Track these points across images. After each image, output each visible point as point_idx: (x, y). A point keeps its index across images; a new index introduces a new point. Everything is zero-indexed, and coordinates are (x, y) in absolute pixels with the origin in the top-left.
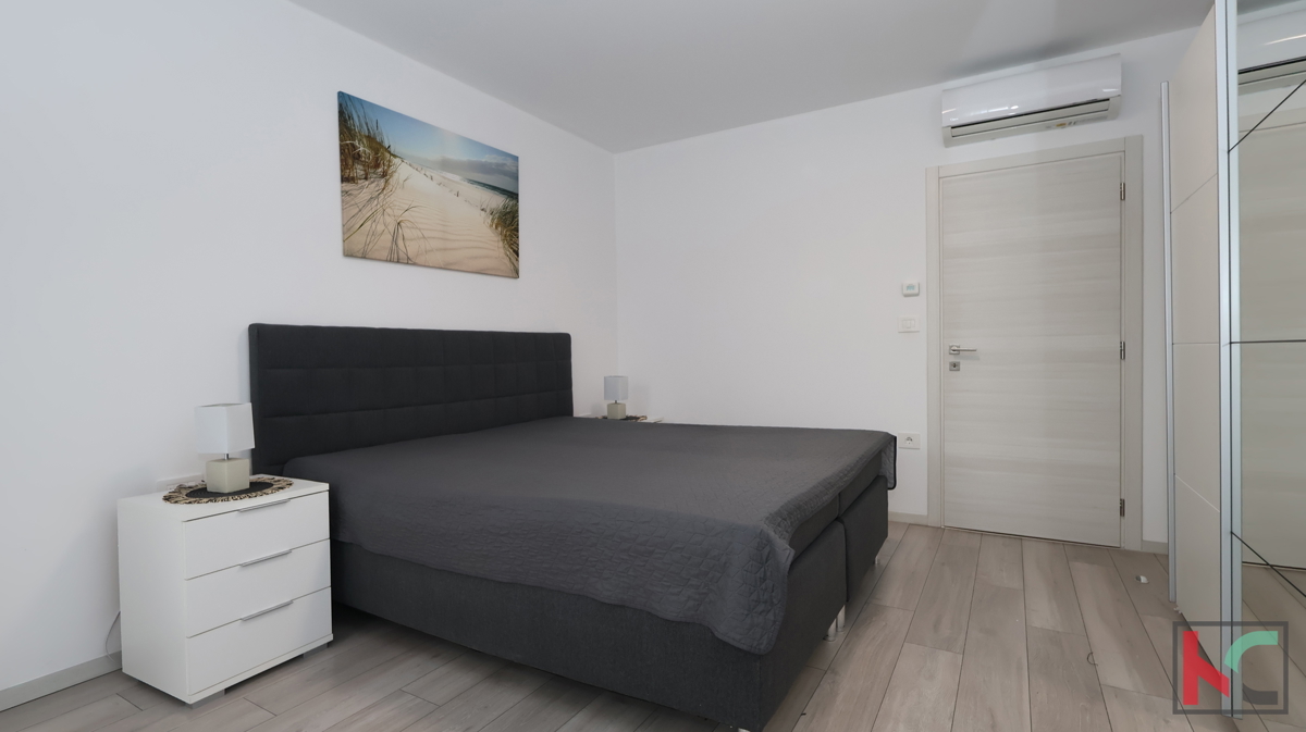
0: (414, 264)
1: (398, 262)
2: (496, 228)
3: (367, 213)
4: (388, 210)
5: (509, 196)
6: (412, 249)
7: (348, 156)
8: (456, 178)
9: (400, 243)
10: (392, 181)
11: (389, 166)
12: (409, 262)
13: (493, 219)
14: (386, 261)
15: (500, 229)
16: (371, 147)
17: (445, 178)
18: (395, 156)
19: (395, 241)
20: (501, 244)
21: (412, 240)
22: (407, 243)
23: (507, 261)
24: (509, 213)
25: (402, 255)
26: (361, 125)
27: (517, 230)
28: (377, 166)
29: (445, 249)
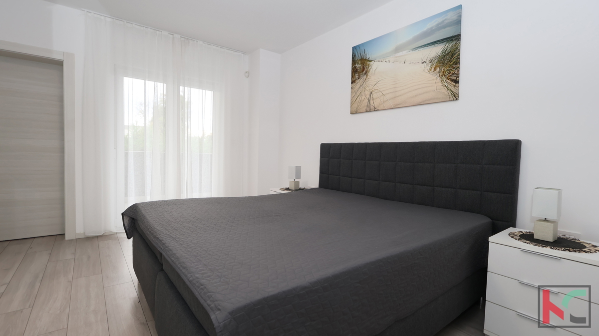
0: (378, 110)
1: (370, 111)
2: (435, 70)
3: (358, 93)
4: (367, 89)
5: (448, 41)
6: (376, 103)
7: (354, 71)
8: (404, 53)
9: (371, 102)
10: (369, 74)
11: (369, 67)
12: (376, 110)
13: (432, 65)
14: (365, 112)
15: (438, 70)
16: (361, 63)
17: (396, 57)
18: (371, 61)
19: (369, 102)
20: (439, 80)
21: (377, 98)
22: (375, 101)
23: (444, 90)
24: (448, 53)
25: (372, 107)
26: (358, 56)
27: (457, 62)
28: (363, 70)
29: (395, 97)
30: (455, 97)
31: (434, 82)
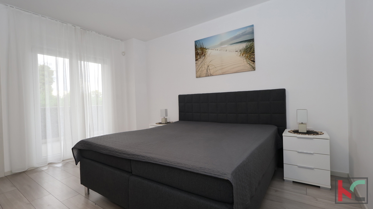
0: (213, 75)
1: (208, 76)
2: (243, 55)
3: (200, 66)
4: (206, 64)
5: (248, 42)
6: (212, 72)
7: (197, 54)
8: (226, 46)
9: (209, 71)
10: (206, 56)
11: (206, 52)
12: (211, 75)
13: (241, 53)
14: (205, 76)
15: (244, 55)
16: (201, 50)
17: (221, 48)
18: (207, 49)
19: (207, 71)
20: (245, 60)
21: (212, 69)
22: (210, 70)
23: (248, 65)
24: (249, 48)
25: (209, 74)
26: (199, 46)
27: (253, 52)
28: (203, 54)
29: (222, 69)
30: (254, 69)
31: (243, 61)
